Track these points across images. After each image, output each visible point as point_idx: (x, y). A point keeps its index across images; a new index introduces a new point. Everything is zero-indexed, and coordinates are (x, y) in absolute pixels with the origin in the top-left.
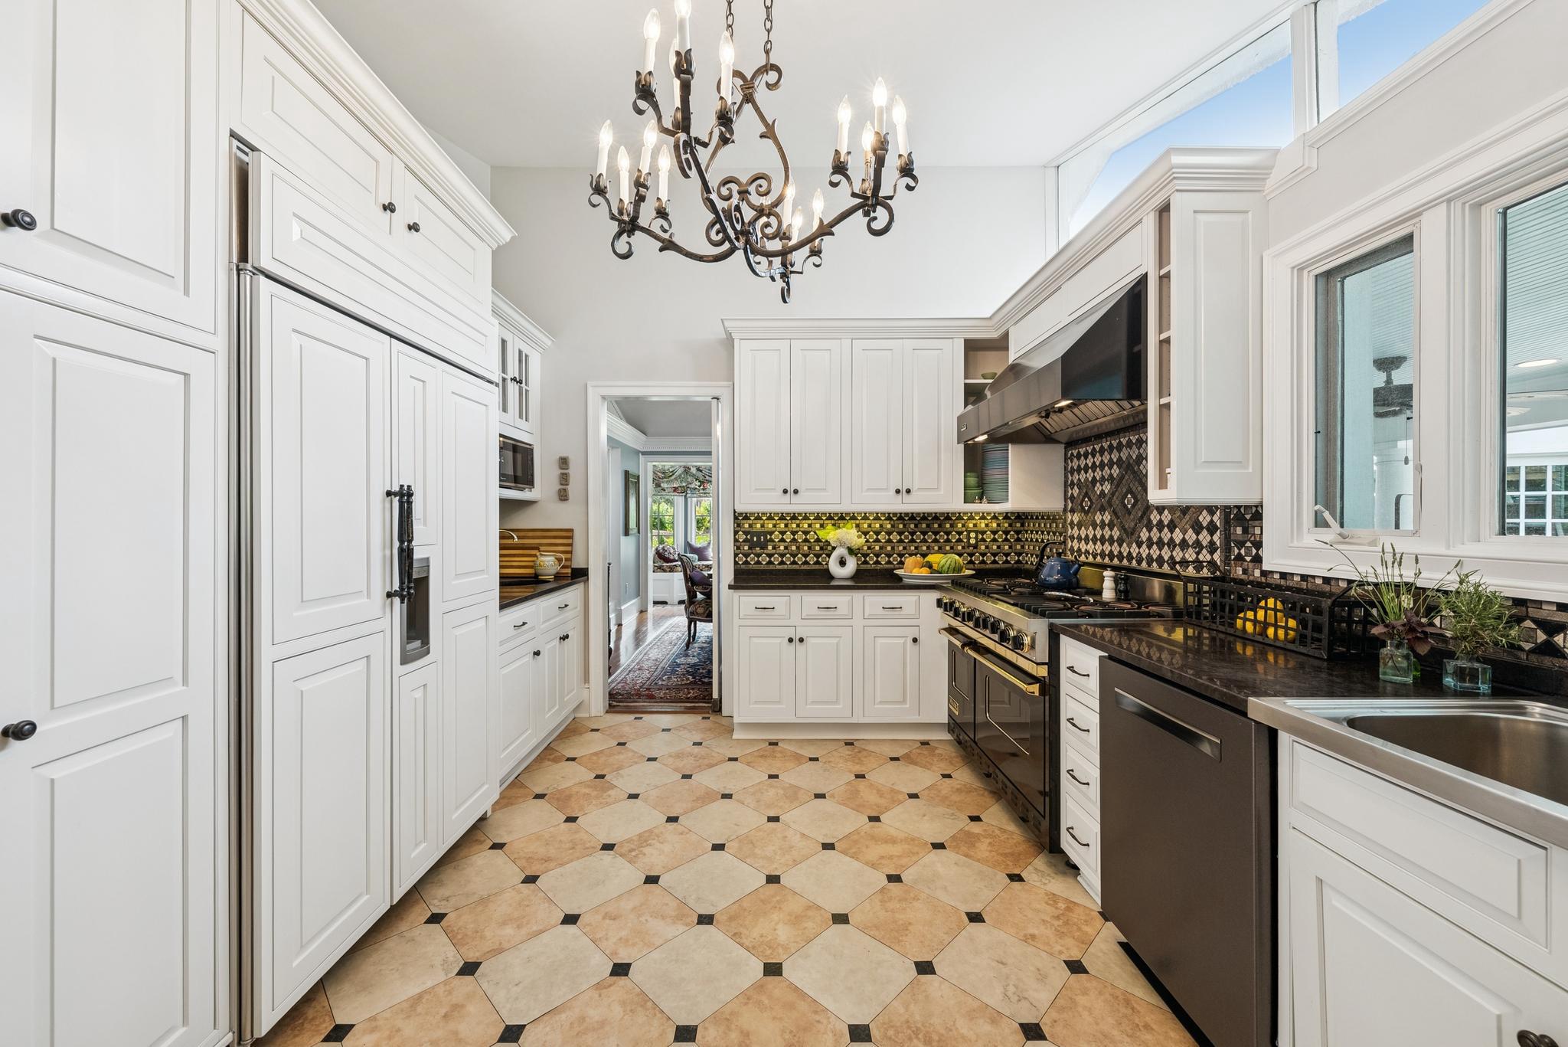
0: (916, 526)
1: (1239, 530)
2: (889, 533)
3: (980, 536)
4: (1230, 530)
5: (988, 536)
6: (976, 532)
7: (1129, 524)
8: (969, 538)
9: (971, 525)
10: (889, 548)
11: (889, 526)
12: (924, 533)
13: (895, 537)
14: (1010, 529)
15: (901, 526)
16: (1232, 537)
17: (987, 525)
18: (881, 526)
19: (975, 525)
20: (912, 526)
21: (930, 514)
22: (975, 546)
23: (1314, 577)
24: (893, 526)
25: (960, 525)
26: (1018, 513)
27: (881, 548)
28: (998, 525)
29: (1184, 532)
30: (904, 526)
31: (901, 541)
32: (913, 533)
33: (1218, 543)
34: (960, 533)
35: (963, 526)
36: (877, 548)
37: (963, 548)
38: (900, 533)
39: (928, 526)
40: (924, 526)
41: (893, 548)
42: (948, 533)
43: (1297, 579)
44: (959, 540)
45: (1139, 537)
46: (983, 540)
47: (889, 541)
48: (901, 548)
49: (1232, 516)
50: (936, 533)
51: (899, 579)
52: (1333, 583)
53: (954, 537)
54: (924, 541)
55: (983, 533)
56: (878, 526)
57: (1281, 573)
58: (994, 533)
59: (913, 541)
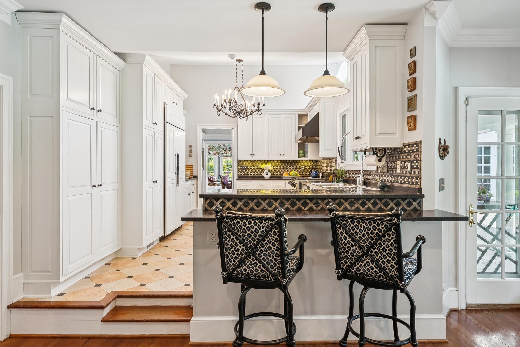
0: (288, 164)
2: (280, 166)
3: (305, 167)
5: (308, 167)
6: (304, 166)
8: (302, 167)
9: (303, 164)
10: (280, 170)
11: (280, 164)
12: (290, 166)
13: (282, 167)
14: (313, 165)
15: (284, 164)
17: (307, 164)
18: (278, 164)
19: (304, 164)
20: (287, 164)
21: (291, 161)
22: (304, 170)
24: (281, 164)
25: (300, 164)
26: (316, 160)
27: (278, 170)
28: (310, 164)
30: (285, 164)
31: (283, 168)
32: (287, 166)
34: (300, 166)
35: (301, 164)
36: (277, 170)
37: (301, 170)
38: (283, 166)
39: (291, 164)
40: (290, 164)
41: (281, 170)
42: (296, 166)
44: (300, 168)
46: (306, 168)
47: (280, 168)
48: (283, 170)
50: (293, 166)
51: (282, 178)
53: (298, 167)
54: (290, 168)
55: (306, 166)
56: (277, 164)
58: (309, 166)
59: (287, 168)
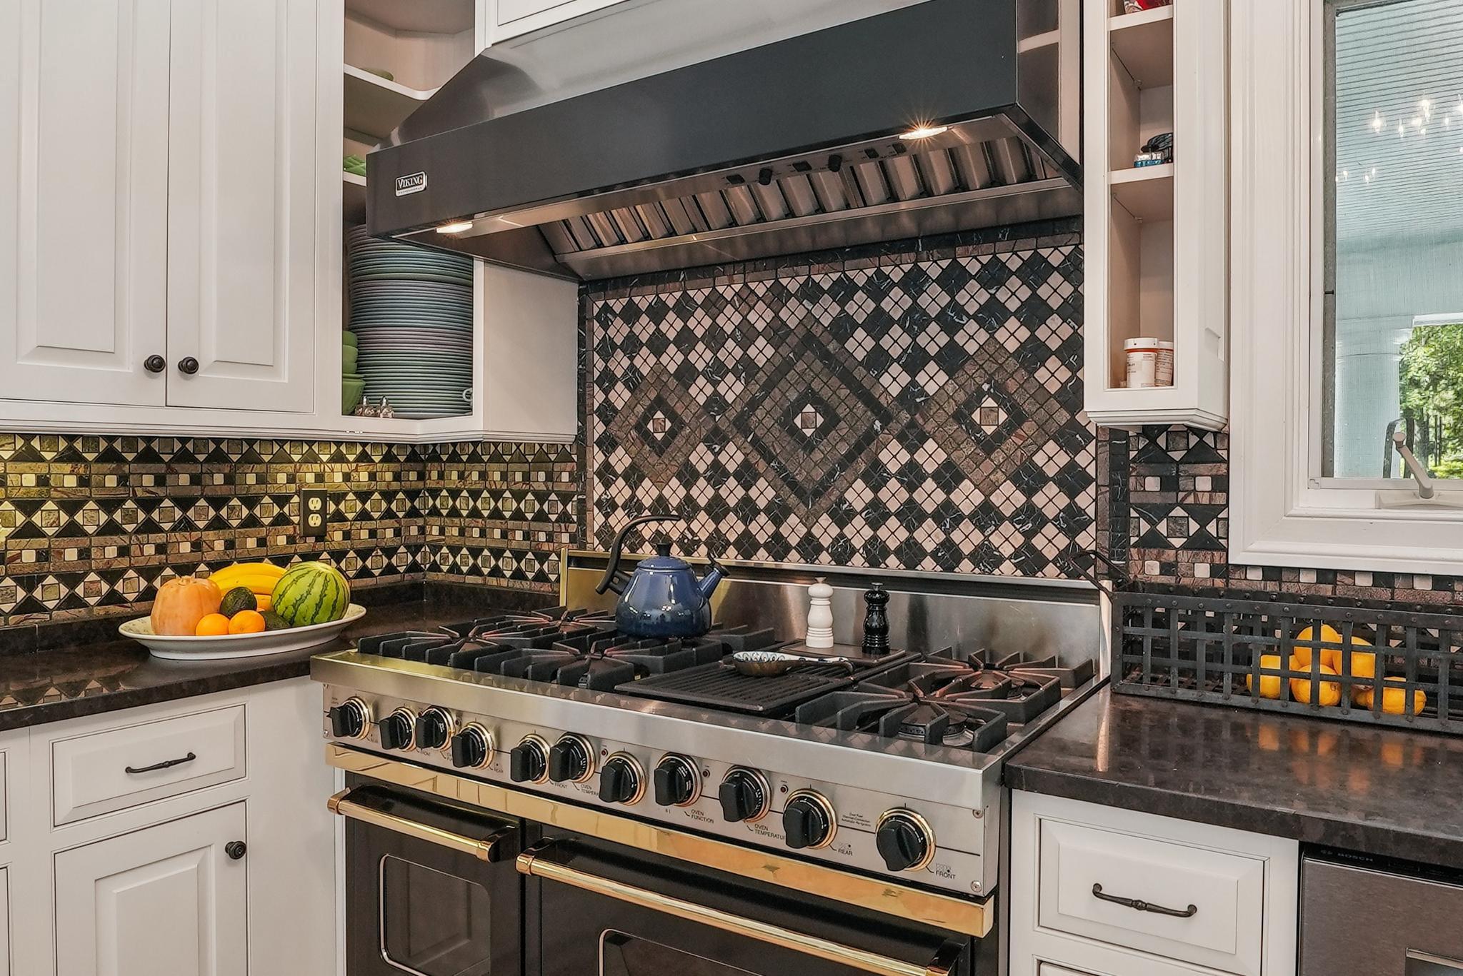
0: (160, 481)
1: (1152, 484)
2: (71, 506)
3: (332, 507)
4: (1126, 484)
5: (350, 507)
6: (323, 495)
7: (810, 470)
8: (307, 512)
9: (310, 478)
10: (71, 555)
11: (71, 481)
12: (184, 503)
13: (91, 518)
14: (395, 485)
15: (111, 481)
16: (1134, 498)
17: (347, 477)
18: (43, 481)
19: (320, 478)
20: (148, 480)
21: (201, 442)
22: (321, 535)
23: (1351, 574)
24: (83, 482)
25: (282, 478)
26: (413, 446)
27: (42, 556)
28: (372, 477)
29: (989, 488)
30: (123, 480)
31: (111, 529)
32: (148, 504)
33: (1091, 511)
34: (281, 500)
35: (292, 479)
36: (29, 556)
37: (291, 540)
38: (109, 505)
39: (196, 480)
40: (184, 479)
41: (84, 554)
42: (251, 502)
43: (1306, 578)
44: (281, 520)
45: (842, 500)
46: (339, 517)
47: (72, 530)
48: (111, 552)
49: (1133, 454)
50: (217, 502)
51: (139, 651)
52: (1398, 583)
53: (267, 512)
54: (186, 525)
55: (339, 497)
56: (29, 480)
57: (1265, 569)
58: (363, 496)
59: (150, 527)
